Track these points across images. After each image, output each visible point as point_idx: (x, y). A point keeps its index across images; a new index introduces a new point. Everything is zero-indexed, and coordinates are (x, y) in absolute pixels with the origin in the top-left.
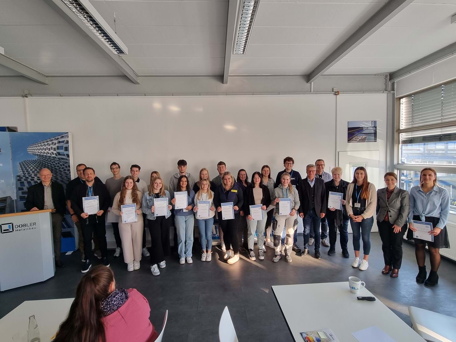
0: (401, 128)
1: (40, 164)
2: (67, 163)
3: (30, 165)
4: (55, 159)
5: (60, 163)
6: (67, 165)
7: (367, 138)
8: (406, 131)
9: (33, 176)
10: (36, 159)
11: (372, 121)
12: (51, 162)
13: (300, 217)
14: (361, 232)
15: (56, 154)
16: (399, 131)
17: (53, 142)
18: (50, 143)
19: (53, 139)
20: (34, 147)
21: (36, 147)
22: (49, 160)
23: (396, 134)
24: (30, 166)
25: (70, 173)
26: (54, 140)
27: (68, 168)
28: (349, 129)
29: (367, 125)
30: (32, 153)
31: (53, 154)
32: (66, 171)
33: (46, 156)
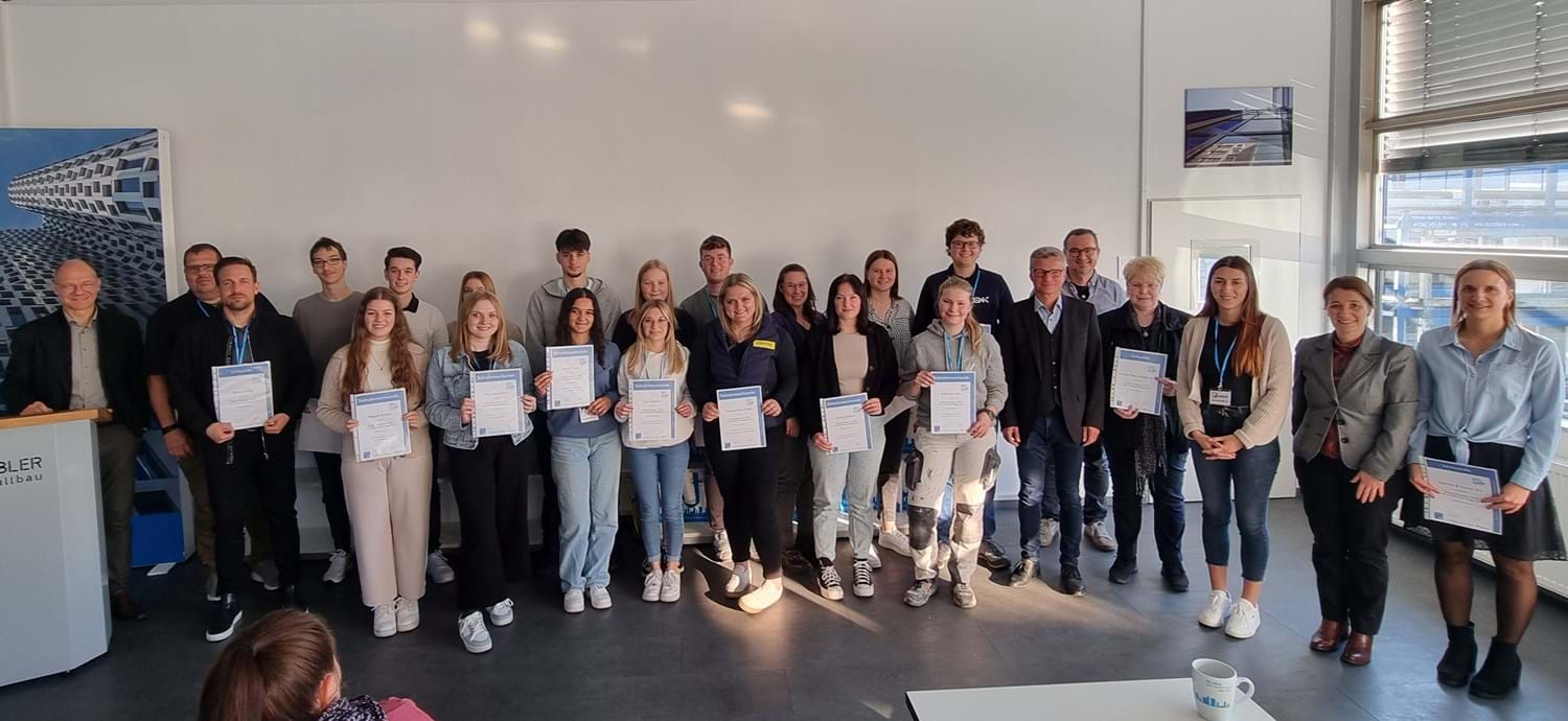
0: (1383, 115)
1: (56, 243)
2: (153, 240)
3: (19, 248)
4: (111, 227)
5: (129, 242)
6: (153, 249)
7: (1257, 149)
8: (1401, 124)
9: (29, 288)
10: (42, 227)
11: (1275, 89)
12: (94, 238)
13: (1008, 441)
14: (1232, 497)
15: (112, 208)
16: (1377, 125)
17: (103, 166)
18: (92, 166)
19: (103, 152)
20: (34, 182)
21: (41, 181)
22: (86, 230)
23: (1364, 136)
24: (19, 252)
25: (163, 276)
26: (107, 155)
27: (157, 260)
28: (1191, 117)
29: (1255, 102)
30: (25, 203)
31: (104, 209)
32: (150, 272)
33: (77, 216)
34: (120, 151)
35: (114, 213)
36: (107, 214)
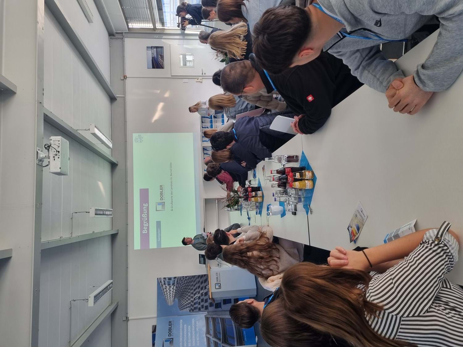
2: (180, 278)
4: (178, 286)
5: (181, 283)
7: (160, 54)
8: (154, 25)
10: (178, 299)
11: (147, 50)
12: (180, 290)
16: (155, 29)
18: (165, 290)
21: (168, 299)
23: (156, 32)
24: (183, 303)
25: (188, 276)
26: (163, 287)
27: (184, 277)
28: (153, 67)
29: (150, 54)
30: (173, 302)
32: (187, 279)
33: (175, 293)
34: (162, 285)
35: (175, 286)
36: (175, 287)
